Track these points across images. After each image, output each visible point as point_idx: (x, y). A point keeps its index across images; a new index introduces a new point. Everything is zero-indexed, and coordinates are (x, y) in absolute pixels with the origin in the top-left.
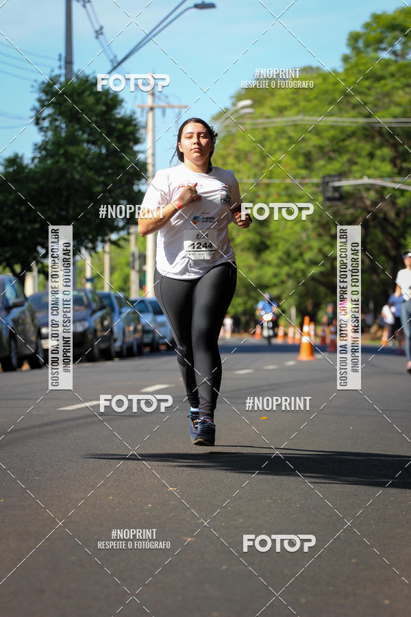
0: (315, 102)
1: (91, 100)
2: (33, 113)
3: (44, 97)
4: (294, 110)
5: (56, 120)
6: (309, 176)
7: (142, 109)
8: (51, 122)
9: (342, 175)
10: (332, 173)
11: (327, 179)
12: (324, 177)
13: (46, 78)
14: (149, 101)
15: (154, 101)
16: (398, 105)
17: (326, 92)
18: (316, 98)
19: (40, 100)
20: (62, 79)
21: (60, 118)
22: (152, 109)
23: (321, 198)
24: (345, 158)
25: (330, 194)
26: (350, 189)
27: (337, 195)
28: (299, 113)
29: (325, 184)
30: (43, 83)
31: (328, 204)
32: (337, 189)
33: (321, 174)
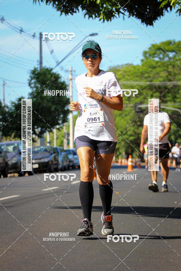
0: (131, 77)
1: (49, 76)
2: (28, 82)
3: (32, 75)
4: (123, 80)
5: (36, 84)
6: (129, 104)
7: (68, 79)
8: (35, 85)
9: (141, 103)
10: (138, 102)
11: (136, 105)
12: (135, 104)
13: (33, 69)
14: (70, 77)
15: (72, 77)
16: (161, 77)
17: (135, 73)
18: (132, 75)
19: (30, 77)
20: (39, 69)
21: (38, 83)
22: (71, 80)
23: (134, 112)
24: (142, 97)
25: (137, 110)
26: (144, 108)
27: (140, 110)
28: (125, 80)
29: (135, 106)
30: (32, 70)
31: (136, 114)
32: (140, 108)
33: (134, 102)
